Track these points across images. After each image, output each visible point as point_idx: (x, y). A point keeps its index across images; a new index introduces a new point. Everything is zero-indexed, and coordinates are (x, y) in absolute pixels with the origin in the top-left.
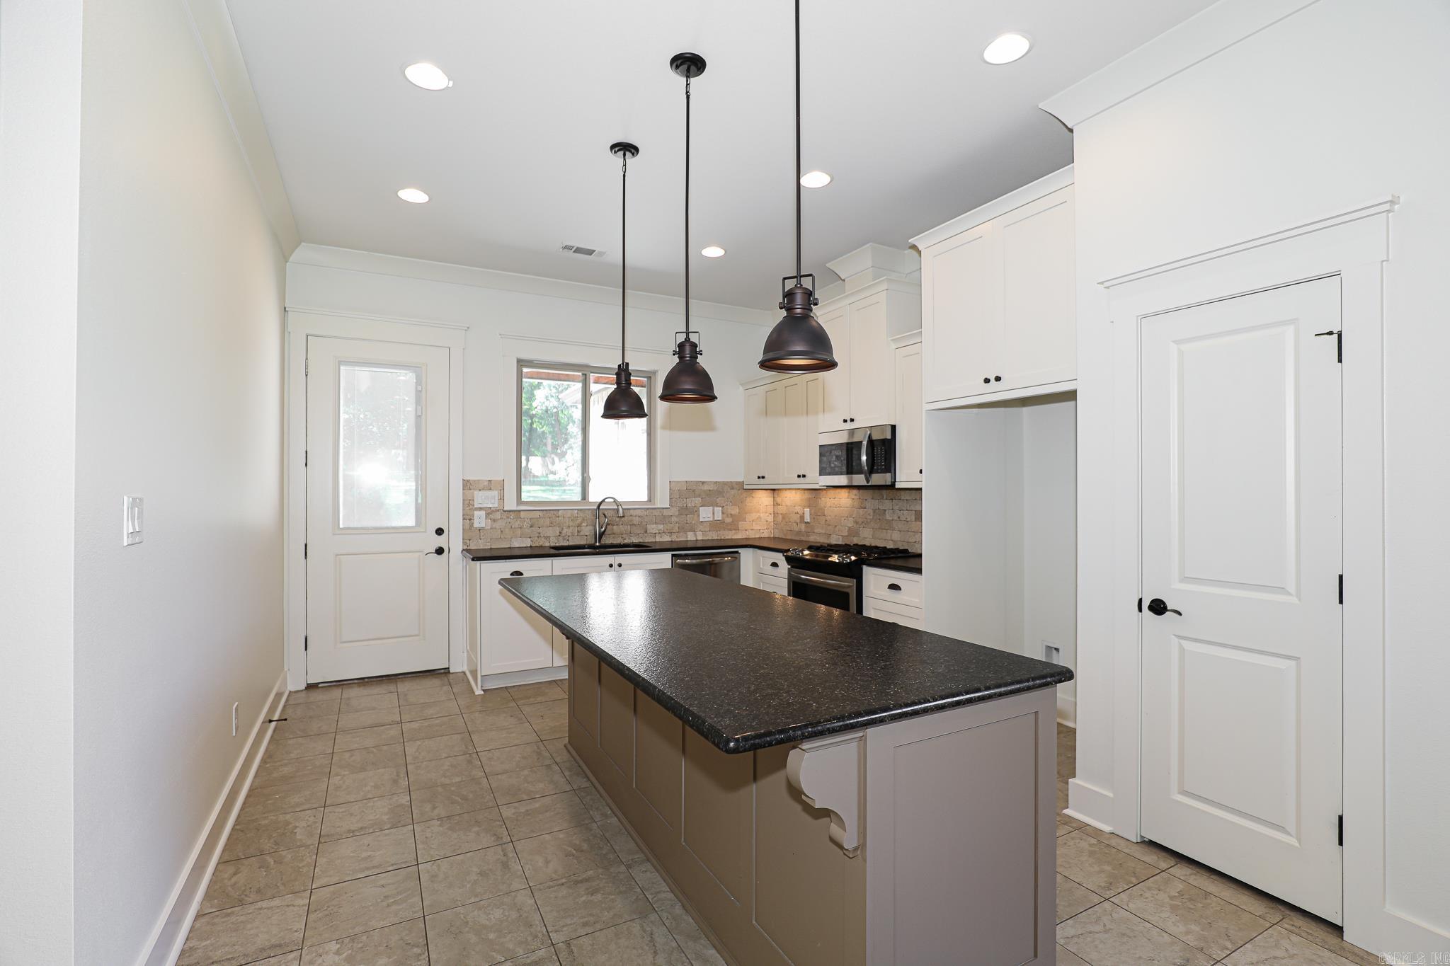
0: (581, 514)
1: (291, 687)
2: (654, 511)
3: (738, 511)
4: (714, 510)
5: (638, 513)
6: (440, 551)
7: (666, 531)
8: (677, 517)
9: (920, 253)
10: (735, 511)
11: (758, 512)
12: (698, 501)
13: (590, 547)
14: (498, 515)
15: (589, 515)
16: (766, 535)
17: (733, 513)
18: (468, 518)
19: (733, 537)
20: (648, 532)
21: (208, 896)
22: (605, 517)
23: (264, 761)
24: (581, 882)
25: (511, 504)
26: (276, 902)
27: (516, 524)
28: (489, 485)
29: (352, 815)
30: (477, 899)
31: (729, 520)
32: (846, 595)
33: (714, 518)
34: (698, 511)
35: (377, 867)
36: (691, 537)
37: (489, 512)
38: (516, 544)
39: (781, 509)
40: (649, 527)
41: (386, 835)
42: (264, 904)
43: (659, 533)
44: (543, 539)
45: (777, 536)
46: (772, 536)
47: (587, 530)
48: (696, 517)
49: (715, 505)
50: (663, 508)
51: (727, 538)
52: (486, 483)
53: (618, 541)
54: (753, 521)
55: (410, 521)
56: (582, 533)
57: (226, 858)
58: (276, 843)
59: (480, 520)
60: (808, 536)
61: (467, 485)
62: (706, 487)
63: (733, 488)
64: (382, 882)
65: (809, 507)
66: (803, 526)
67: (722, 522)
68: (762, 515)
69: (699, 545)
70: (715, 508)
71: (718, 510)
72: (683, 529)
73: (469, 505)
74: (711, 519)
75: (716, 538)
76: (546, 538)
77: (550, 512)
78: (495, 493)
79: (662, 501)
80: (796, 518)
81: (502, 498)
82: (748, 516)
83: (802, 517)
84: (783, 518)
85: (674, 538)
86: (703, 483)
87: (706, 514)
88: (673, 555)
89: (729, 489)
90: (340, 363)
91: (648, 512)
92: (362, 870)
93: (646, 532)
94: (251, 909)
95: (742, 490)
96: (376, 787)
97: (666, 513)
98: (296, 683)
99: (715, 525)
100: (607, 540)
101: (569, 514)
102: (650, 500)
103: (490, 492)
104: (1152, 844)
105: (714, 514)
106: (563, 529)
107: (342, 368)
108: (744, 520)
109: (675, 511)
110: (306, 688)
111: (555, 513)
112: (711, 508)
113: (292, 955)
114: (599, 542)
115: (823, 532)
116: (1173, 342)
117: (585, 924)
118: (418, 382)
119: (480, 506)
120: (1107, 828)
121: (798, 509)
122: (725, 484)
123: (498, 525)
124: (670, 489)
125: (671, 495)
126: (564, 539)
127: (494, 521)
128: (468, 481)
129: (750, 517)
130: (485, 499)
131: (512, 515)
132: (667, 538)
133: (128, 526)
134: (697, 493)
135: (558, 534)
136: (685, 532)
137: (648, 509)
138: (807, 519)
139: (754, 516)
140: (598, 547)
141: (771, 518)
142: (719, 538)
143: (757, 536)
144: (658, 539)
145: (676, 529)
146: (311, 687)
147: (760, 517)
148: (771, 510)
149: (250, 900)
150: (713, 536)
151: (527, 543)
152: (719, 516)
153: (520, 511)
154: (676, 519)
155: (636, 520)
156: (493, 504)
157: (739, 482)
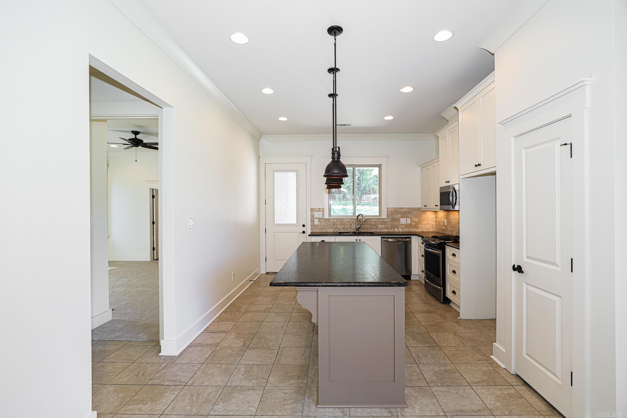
0: (351, 220)
1: (262, 273)
2: (380, 219)
3: (418, 220)
4: (407, 219)
5: (374, 220)
6: (304, 232)
7: (385, 227)
8: (390, 222)
9: (458, 110)
10: (417, 220)
11: (427, 220)
12: (400, 215)
13: (353, 233)
14: (322, 220)
15: (354, 221)
16: (432, 230)
17: (416, 221)
18: (312, 221)
19: (416, 231)
20: (378, 228)
21: (217, 318)
22: (360, 222)
23: (245, 291)
24: (298, 335)
25: (326, 216)
26: (229, 323)
27: (328, 224)
28: (319, 210)
29: (256, 307)
30: (270, 333)
31: (414, 224)
32: (439, 257)
33: (407, 223)
34: (399, 220)
35: (253, 320)
36: (396, 230)
37: (319, 219)
38: (328, 231)
39: (438, 220)
40: (378, 226)
41: (261, 314)
42: (226, 322)
43: (383, 228)
44: (338, 229)
45: (437, 231)
46: (435, 231)
47: (354, 227)
48: (399, 222)
49: (407, 217)
50: (384, 219)
51: (413, 231)
52: (318, 209)
53: (366, 231)
54: (425, 224)
55: (295, 222)
56: (352, 228)
57: (224, 311)
58: (236, 310)
59: (316, 222)
60: (446, 232)
61: (312, 210)
62: (403, 210)
63: (416, 210)
64: (252, 324)
65: (446, 219)
66: (444, 227)
67: (411, 224)
68: (430, 222)
69: (400, 233)
70: (408, 219)
71: (409, 220)
72: (393, 227)
73: (313, 217)
74: (406, 223)
75: (408, 231)
76: (339, 229)
77: (341, 220)
78: (321, 213)
79: (384, 216)
80: (442, 223)
81: (323, 215)
82: (423, 222)
83: (444, 223)
84: (439, 223)
85: (389, 230)
86: (402, 208)
87: (403, 221)
88: (381, 237)
89: (414, 211)
90: (274, 171)
91: (378, 220)
92: (250, 320)
93: (377, 228)
94: (223, 323)
95: (420, 211)
96: (266, 302)
97: (385, 220)
98: (263, 272)
99: (407, 226)
100: (360, 231)
101: (347, 220)
102: (379, 215)
103: (319, 212)
104: (518, 376)
105: (407, 221)
106: (345, 226)
107: (275, 173)
108: (421, 224)
109: (389, 220)
110: (266, 273)
111: (342, 220)
112: (405, 219)
113: (225, 334)
114: (358, 231)
115: (450, 230)
116: (523, 148)
117: (291, 345)
118: (297, 176)
119: (317, 217)
120: (503, 366)
121: (443, 219)
122: (412, 208)
123: (322, 224)
124: (387, 211)
125: (387, 213)
126: (345, 230)
127: (321, 222)
128: (312, 208)
129: (424, 223)
130: (317, 215)
131: (327, 221)
132: (386, 231)
133: (190, 223)
134: (399, 212)
135: (343, 227)
136: (394, 228)
137: (378, 219)
138: (446, 224)
139: (426, 222)
140: (357, 233)
141: (434, 223)
142: (409, 231)
143: (427, 231)
144: (382, 231)
145: (390, 227)
146: (267, 273)
147: (428, 223)
148: (434, 219)
149: (224, 321)
150: (406, 230)
151: (332, 230)
152: (409, 222)
153: (330, 219)
154: (390, 223)
155: (373, 223)
156: (321, 216)
157: (419, 208)
